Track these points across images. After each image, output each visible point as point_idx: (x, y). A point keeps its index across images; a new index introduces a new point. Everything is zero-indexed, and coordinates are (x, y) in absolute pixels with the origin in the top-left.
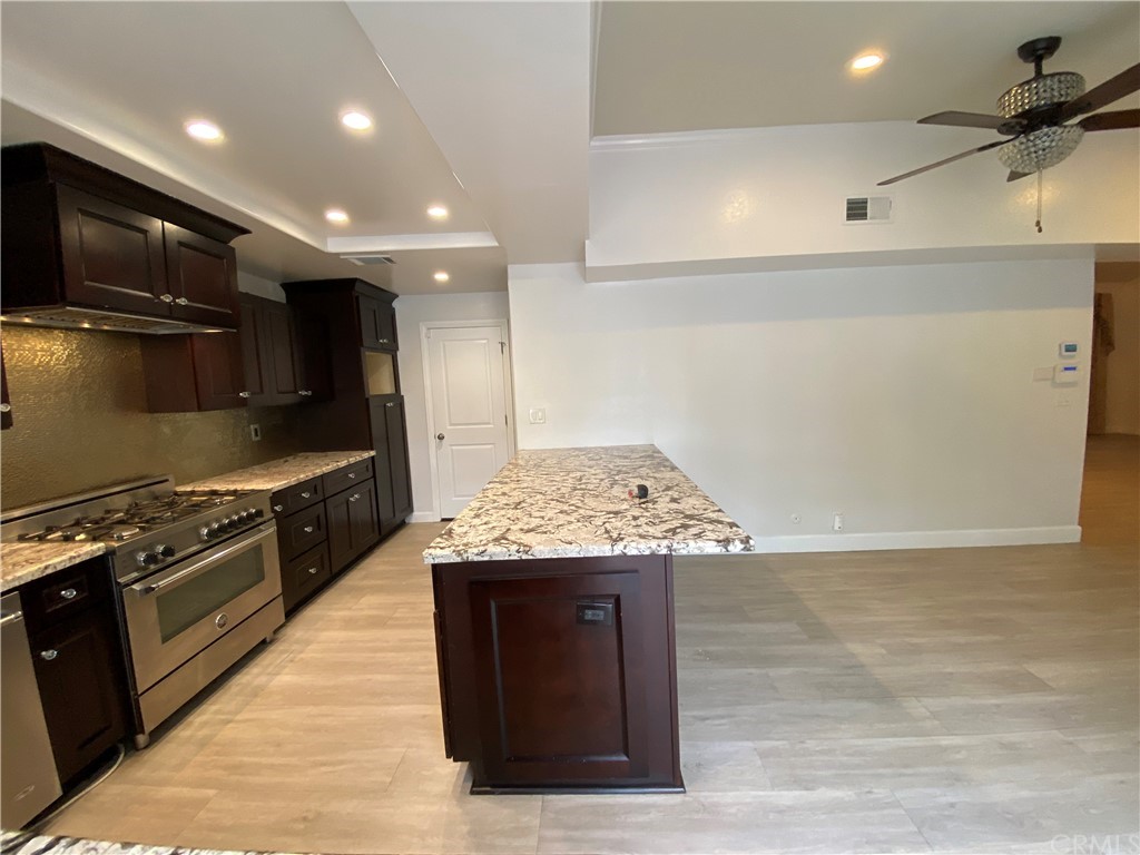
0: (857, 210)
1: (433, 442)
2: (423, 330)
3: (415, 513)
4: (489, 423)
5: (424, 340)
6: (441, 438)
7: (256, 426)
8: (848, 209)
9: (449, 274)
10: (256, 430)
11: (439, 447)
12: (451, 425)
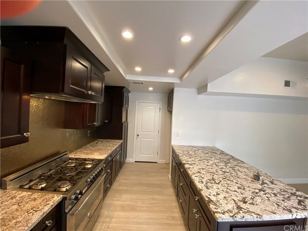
0: (287, 84)
1: (135, 137)
2: (137, 103)
3: (127, 159)
4: (153, 132)
5: (137, 106)
6: (138, 135)
7: (90, 131)
8: (285, 83)
9: (153, 88)
10: (89, 132)
11: (137, 138)
12: (142, 132)
